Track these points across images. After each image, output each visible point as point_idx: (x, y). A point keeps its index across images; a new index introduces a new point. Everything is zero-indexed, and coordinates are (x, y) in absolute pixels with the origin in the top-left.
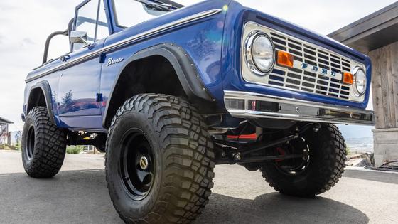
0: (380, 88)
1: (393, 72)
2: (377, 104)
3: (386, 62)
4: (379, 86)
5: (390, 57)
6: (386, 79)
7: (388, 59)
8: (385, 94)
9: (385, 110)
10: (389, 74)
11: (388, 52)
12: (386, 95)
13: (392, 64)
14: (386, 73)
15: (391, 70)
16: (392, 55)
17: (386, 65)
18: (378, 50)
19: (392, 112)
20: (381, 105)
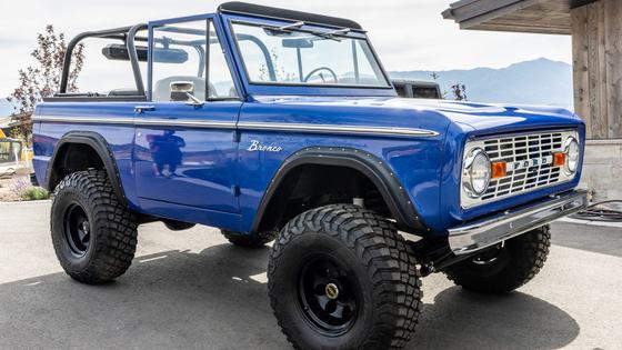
0: (586, 73)
1: (608, 47)
2: (581, 99)
3: (596, 29)
4: (585, 69)
5: (603, 21)
6: (595, 57)
7: (600, 24)
8: (593, 83)
9: (593, 110)
10: (601, 50)
11: (600, 11)
12: (594, 85)
13: (606, 34)
14: (595, 50)
15: (604, 43)
16: (606, 19)
17: (597, 34)
18: (584, 7)
19: (604, 113)
20: (586, 101)
